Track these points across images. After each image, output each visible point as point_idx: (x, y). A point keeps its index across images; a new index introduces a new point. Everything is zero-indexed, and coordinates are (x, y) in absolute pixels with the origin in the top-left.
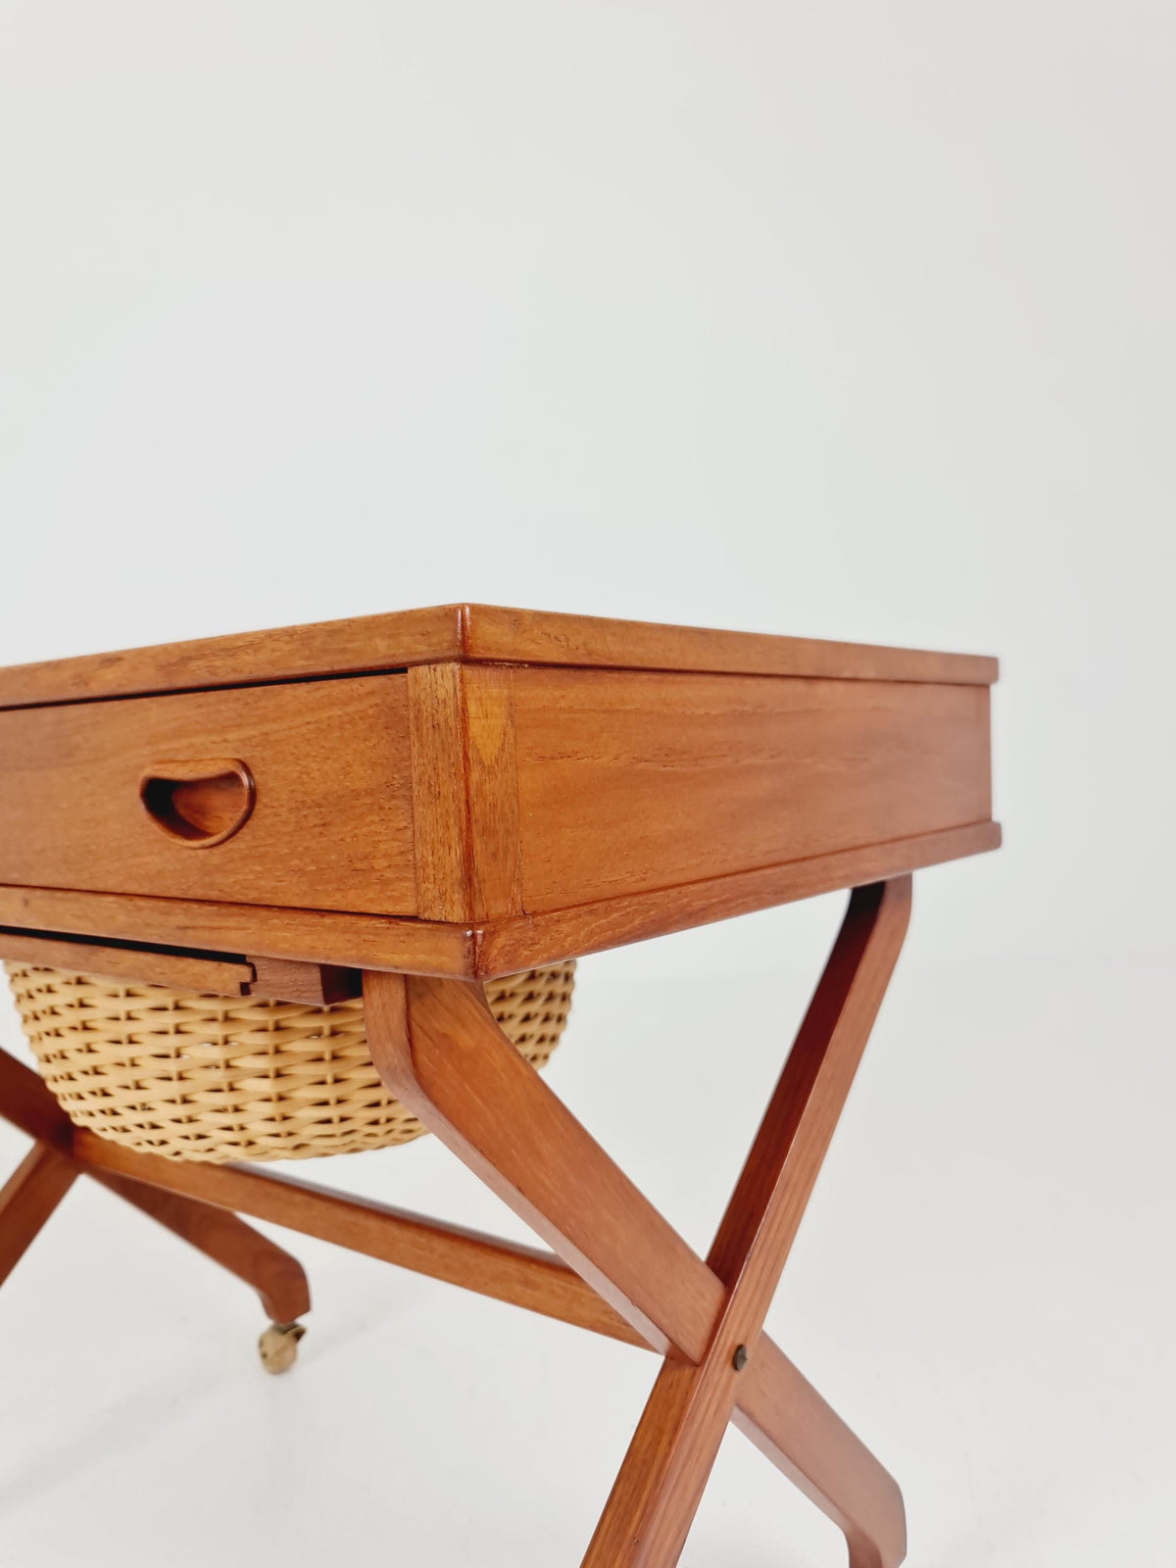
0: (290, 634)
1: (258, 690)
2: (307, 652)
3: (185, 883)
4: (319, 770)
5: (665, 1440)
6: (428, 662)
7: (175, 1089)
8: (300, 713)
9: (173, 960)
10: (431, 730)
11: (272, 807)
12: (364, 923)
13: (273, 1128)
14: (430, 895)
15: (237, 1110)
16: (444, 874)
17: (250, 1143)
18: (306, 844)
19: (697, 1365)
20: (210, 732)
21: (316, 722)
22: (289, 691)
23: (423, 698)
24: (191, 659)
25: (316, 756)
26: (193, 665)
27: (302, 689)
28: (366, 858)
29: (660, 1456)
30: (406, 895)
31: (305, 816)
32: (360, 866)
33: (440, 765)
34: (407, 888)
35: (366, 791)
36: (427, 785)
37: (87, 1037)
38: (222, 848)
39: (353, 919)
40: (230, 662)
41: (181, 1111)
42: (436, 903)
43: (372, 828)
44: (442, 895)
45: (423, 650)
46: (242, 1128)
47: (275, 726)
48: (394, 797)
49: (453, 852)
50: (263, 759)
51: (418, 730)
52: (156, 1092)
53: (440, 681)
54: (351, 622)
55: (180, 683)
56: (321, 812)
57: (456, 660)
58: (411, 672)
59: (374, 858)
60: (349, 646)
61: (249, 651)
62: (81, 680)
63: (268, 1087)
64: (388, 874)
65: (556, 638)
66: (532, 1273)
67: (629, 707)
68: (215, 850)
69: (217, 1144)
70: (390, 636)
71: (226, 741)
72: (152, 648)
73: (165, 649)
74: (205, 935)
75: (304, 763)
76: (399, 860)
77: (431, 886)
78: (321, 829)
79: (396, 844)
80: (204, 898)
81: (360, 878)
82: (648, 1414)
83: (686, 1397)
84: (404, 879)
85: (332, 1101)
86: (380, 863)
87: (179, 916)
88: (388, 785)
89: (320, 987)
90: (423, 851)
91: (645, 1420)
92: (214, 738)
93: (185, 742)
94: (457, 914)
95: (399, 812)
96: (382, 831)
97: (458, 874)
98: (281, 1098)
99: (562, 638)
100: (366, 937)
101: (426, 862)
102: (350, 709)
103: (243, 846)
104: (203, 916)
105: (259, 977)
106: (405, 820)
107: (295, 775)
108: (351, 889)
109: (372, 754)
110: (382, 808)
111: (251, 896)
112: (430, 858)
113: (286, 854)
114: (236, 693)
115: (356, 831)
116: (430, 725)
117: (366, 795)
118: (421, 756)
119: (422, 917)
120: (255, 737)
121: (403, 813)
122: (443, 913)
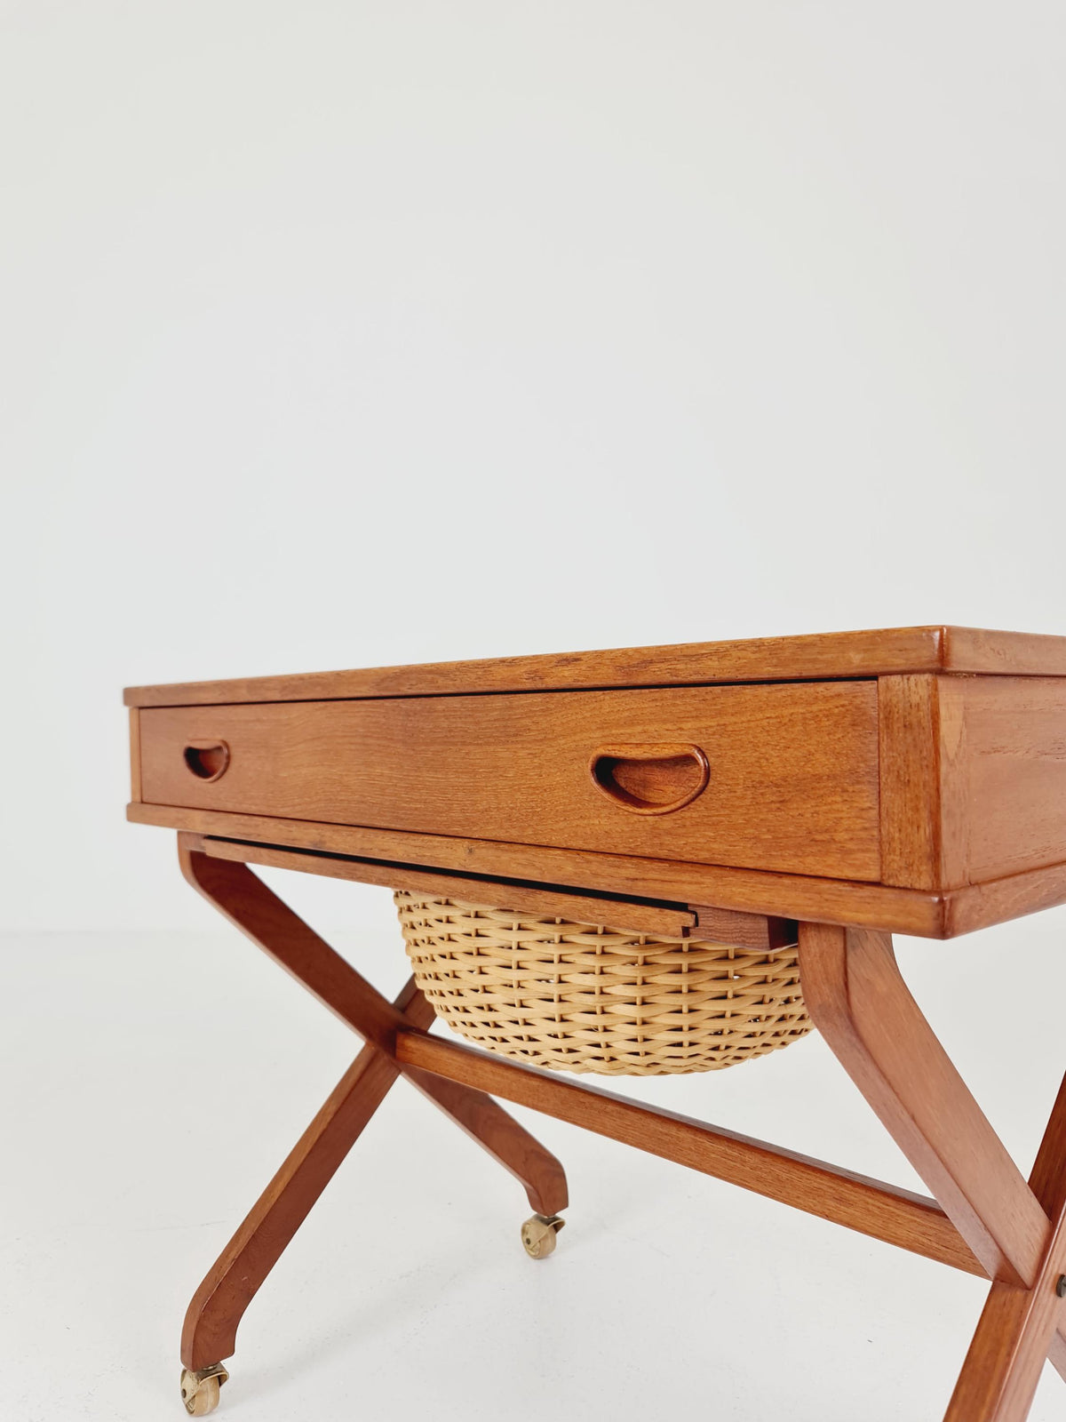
0: (758, 645)
1: (718, 689)
2: (775, 661)
3: (633, 842)
4: (778, 756)
5: (1004, 1351)
6: (902, 673)
7: (554, 1009)
8: (760, 709)
9: (613, 904)
10: (903, 729)
11: (727, 785)
12: (825, 885)
13: (634, 1047)
14: (895, 866)
15: (606, 1030)
16: (912, 848)
17: (612, 1059)
18: (762, 817)
19: (1029, 1289)
20: (665, 721)
21: (777, 717)
22: (749, 690)
23: (894, 702)
24: (651, 662)
25: (776, 746)
26: (653, 668)
27: (764, 690)
28: (827, 831)
29: (1000, 1366)
30: (868, 864)
31: (762, 794)
32: (818, 837)
33: (911, 758)
34: (870, 858)
35: (828, 776)
36: (896, 773)
37: (481, 961)
38: (673, 816)
39: (813, 881)
40: (694, 666)
41: (557, 1028)
42: (903, 872)
43: (835, 807)
44: (909, 866)
45: (899, 662)
46: (608, 1046)
47: (733, 719)
48: (858, 783)
49: (922, 831)
50: (719, 745)
51: (888, 727)
52: (538, 1010)
53: (913, 688)
54: (822, 637)
55: (640, 680)
56: (780, 792)
57: (930, 671)
58: (882, 680)
59: (835, 831)
60: (819, 657)
61: (713, 658)
62: (534, 675)
63: (635, 1012)
64: (850, 846)
65: (999, 653)
66: (846, 1191)
67: (1035, 708)
68: (666, 818)
69: (584, 1058)
70: (865, 651)
71: (681, 729)
72: (611, 651)
73: (625, 653)
74: (658, 886)
75: (763, 751)
76: (863, 835)
77: (897, 858)
78: (778, 805)
79: (859, 821)
80: (652, 856)
81: (819, 848)
82: (983, 1327)
83: (1020, 1317)
84: (867, 851)
85: (685, 1028)
86: (841, 836)
87: (629, 869)
88: (853, 771)
89: (767, 935)
90: (890, 829)
91: (981, 1332)
92: (669, 726)
93: (639, 729)
94: (925, 882)
95: (864, 795)
96: (844, 809)
97: (927, 849)
98: (644, 1023)
99: (1001, 652)
100: (826, 896)
101: (893, 839)
102: (815, 708)
103: (694, 815)
104: (654, 872)
105: (700, 923)
106: (871, 802)
107: (753, 760)
108: (808, 856)
109: (837, 747)
110: (845, 791)
111: (703, 856)
112: (897, 835)
113: (741, 823)
114: (693, 690)
115: (817, 809)
116: (901, 725)
117: (828, 780)
118: (890, 749)
119: (886, 883)
120: (711, 727)
121: (868, 796)
122: (910, 880)
